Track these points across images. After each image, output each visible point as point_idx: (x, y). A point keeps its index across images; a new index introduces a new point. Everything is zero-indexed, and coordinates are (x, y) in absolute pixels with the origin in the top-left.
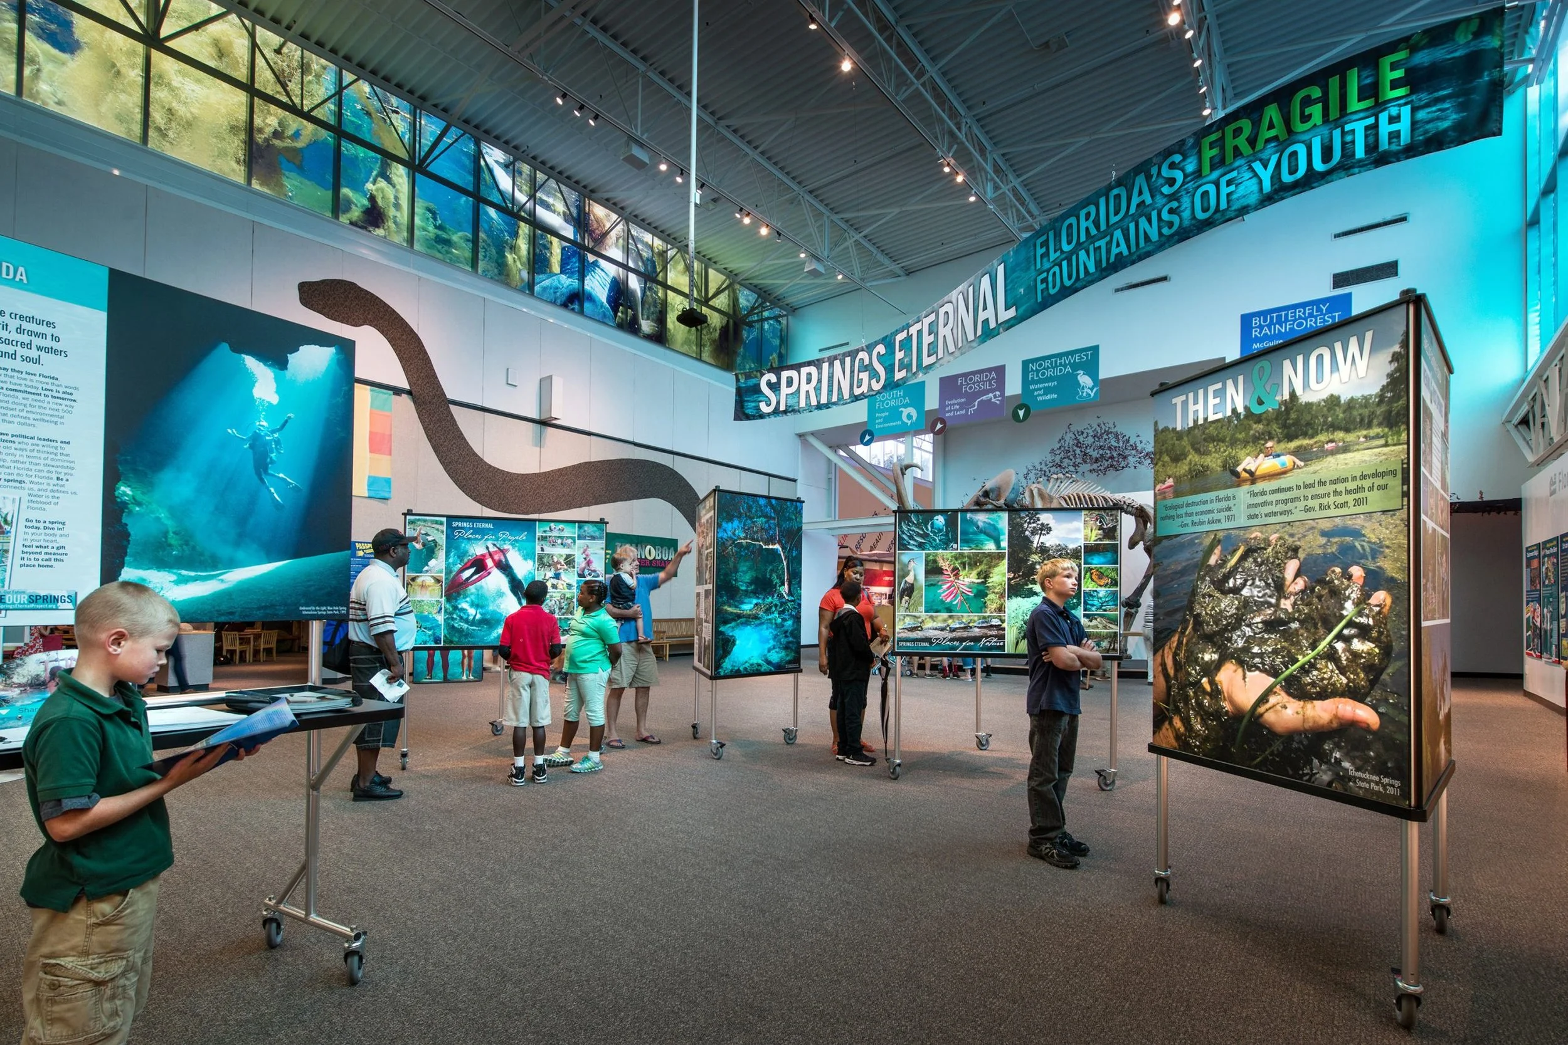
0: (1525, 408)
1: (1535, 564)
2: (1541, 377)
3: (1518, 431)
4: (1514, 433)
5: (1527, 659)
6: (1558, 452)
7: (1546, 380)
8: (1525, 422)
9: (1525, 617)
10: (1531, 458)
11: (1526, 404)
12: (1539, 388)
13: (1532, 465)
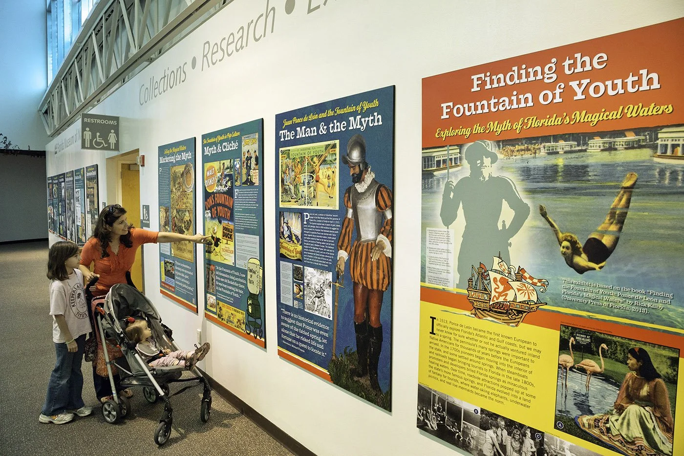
0: (46, 107)
1: (51, 186)
2: (51, 93)
3: (44, 116)
4: (42, 117)
5: (50, 233)
6: (58, 132)
7: (53, 95)
8: (46, 112)
9: (48, 212)
10: (49, 133)
11: (46, 104)
12: (51, 99)
13: (49, 136)
